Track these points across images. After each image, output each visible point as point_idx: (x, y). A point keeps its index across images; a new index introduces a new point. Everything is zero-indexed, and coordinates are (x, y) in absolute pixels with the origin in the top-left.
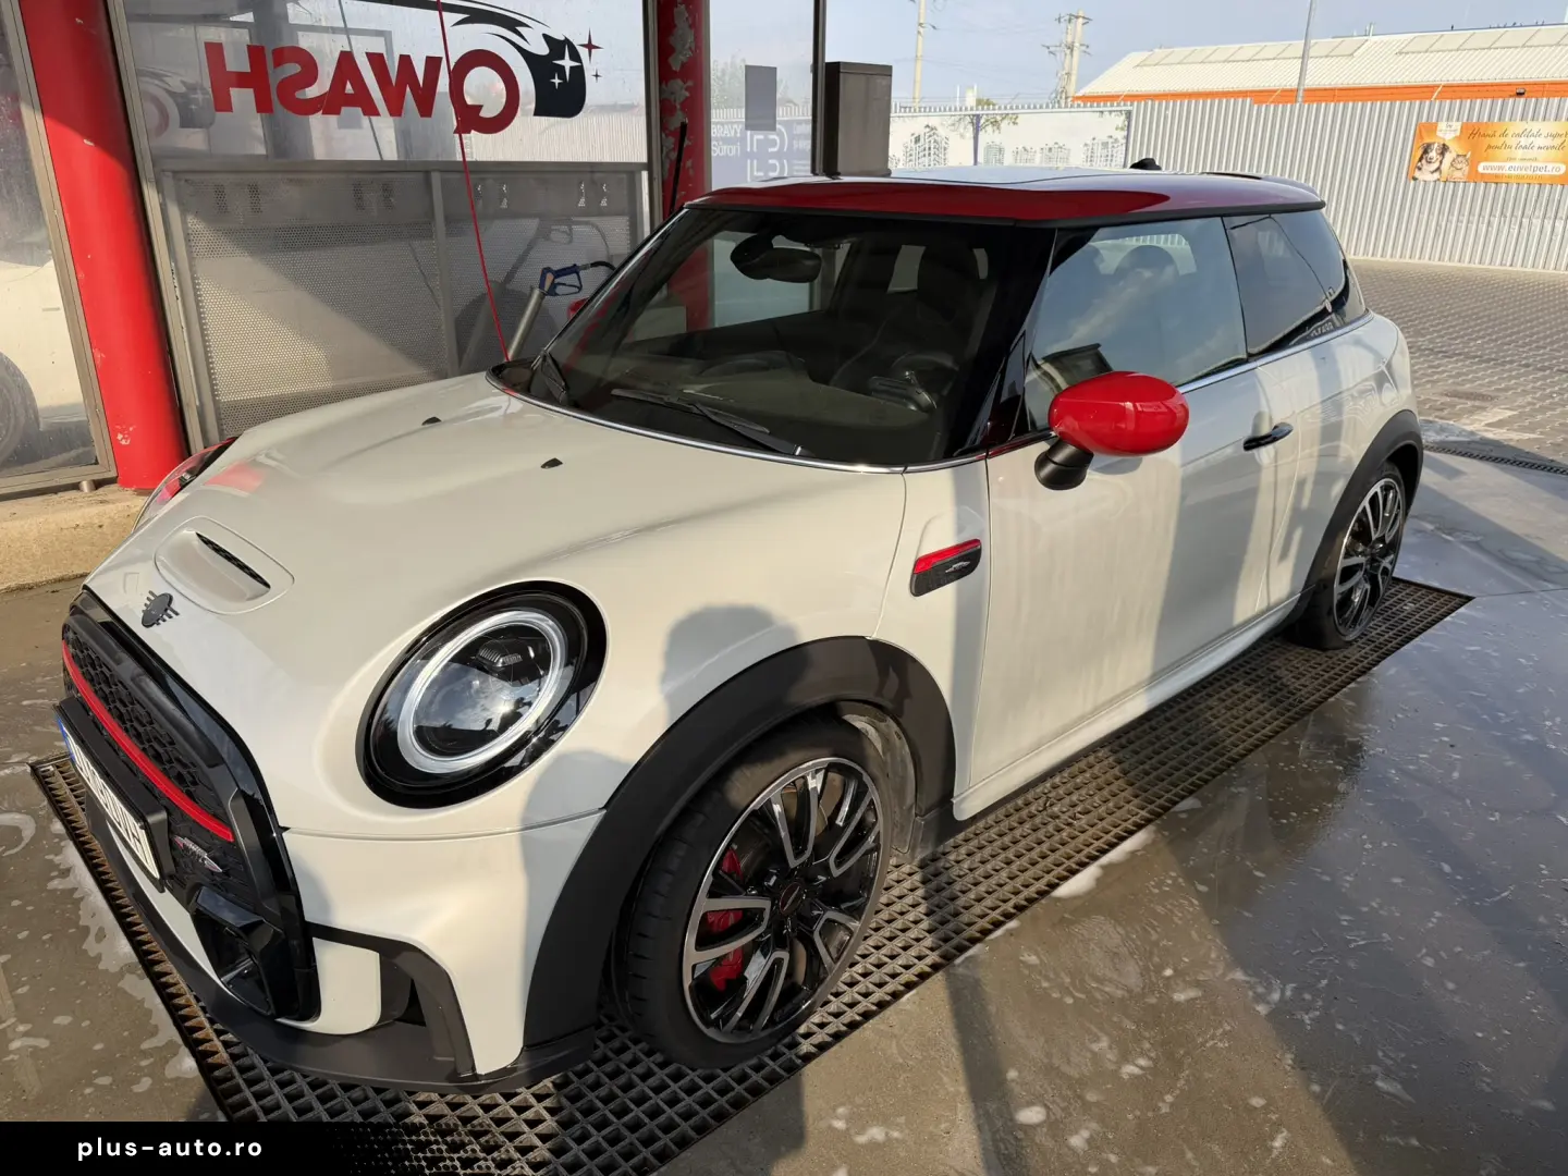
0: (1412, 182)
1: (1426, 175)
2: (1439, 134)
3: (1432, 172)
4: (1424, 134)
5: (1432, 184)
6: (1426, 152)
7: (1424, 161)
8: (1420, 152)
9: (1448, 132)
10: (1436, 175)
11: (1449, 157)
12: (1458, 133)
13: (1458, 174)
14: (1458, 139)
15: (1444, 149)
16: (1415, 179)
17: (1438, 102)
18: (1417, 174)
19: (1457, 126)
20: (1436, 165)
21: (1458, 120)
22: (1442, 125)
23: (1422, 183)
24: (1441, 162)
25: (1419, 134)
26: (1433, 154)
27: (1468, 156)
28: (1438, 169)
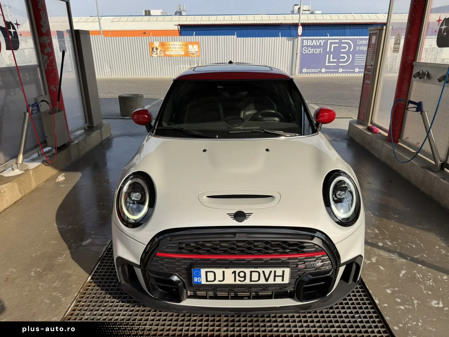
0: (152, 57)
1: (154, 55)
2: (155, 45)
3: (156, 54)
4: (151, 45)
5: (156, 58)
6: (153, 49)
7: (153, 52)
8: (151, 49)
9: (156, 44)
10: (157, 55)
11: (158, 51)
12: (159, 45)
13: (162, 55)
14: (159, 46)
15: (157, 49)
16: (152, 56)
17: (152, 37)
18: (152, 55)
19: (158, 43)
20: (156, 53)
21: (158, 41)
22: (155, 43)
23: (154, 57)
24: (157, 52)
25: (150, 45)
26: (155, 50)
27: (163, 50)
28: (157, 54)
